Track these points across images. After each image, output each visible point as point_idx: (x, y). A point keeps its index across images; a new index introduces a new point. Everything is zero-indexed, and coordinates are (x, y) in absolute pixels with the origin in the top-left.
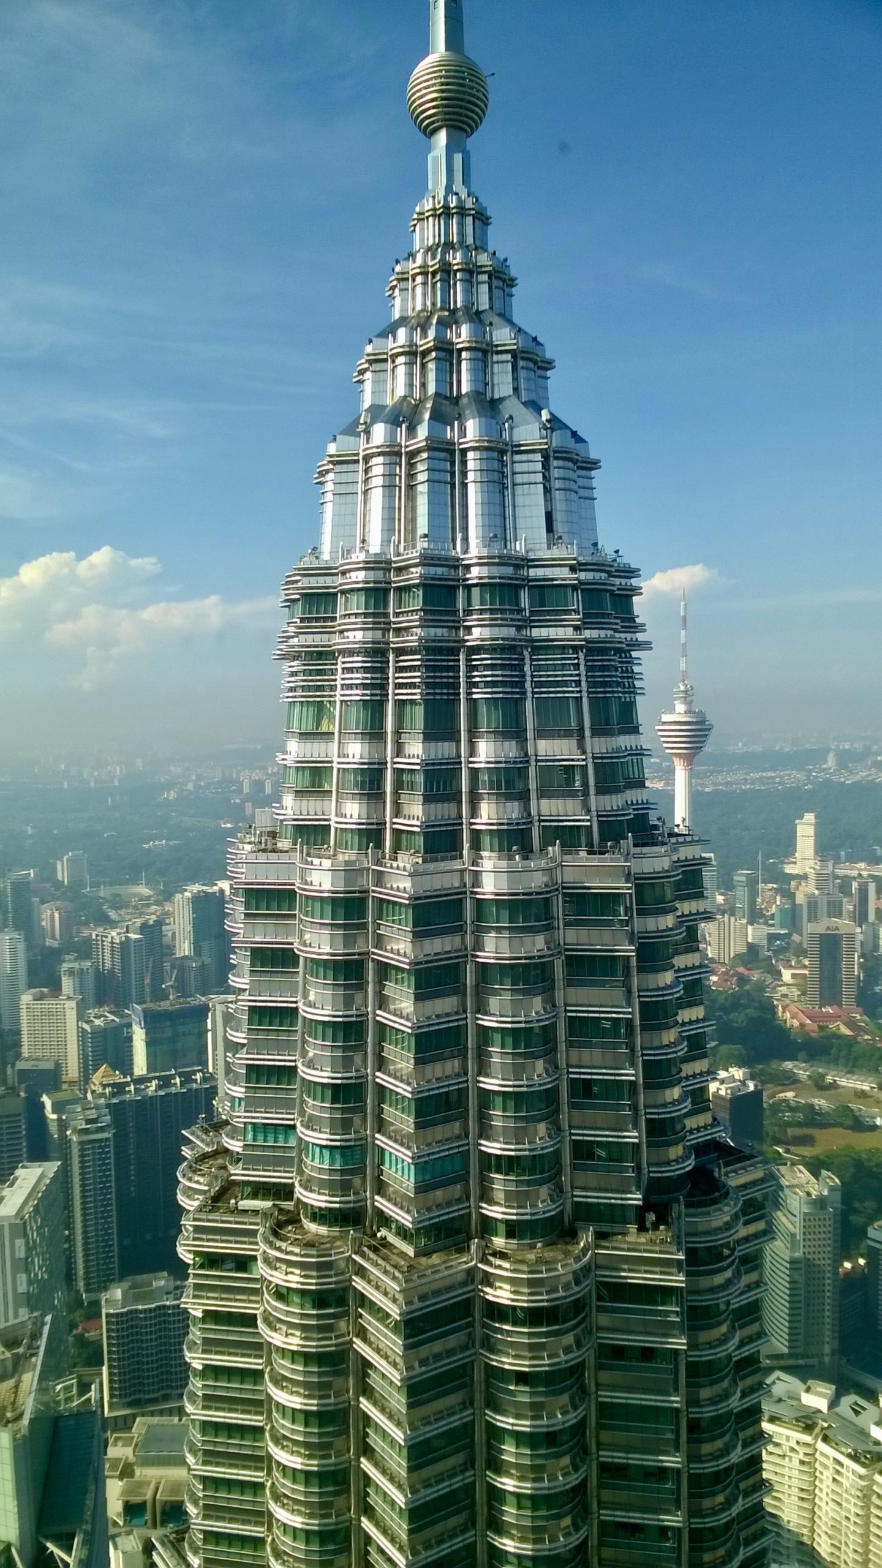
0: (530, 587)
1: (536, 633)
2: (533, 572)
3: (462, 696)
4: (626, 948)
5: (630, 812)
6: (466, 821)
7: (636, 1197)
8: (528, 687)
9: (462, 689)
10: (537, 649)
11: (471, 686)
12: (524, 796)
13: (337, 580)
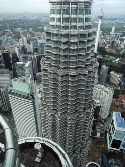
3: (70, 9)
4: (86, 41)
5: (89, 25)
6: (70, 25)
7: (84, 66)
8: (78, 8)
9: (70, 8)
10: (80, 2)
11: (71, 7)
12: (76, 22)
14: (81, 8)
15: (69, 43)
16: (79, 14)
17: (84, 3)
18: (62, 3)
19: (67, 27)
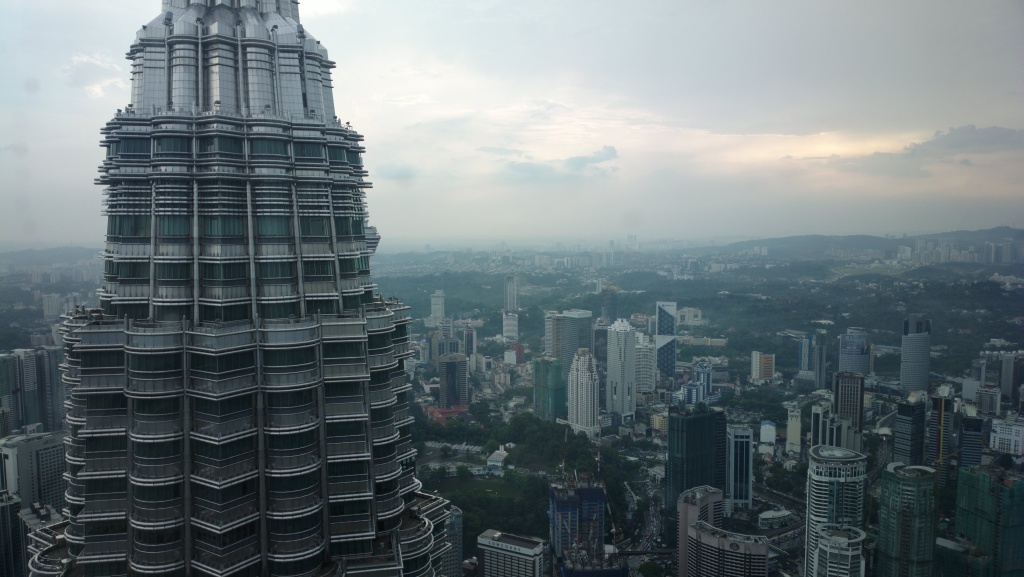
0: (295, 143)
1: (299, 174)
2: (296, 133)
3: (249, 214)
4: (364, 376)
5: (362, 290)
6: (254, 298)
7: (371, 534)
8: (295, 209)
9: (249, 209)
10: (300, 184)
11: (255, 207)
12: (294, 281)
13: (150, 129)
14: (311, 213)
15: (260, 405)
16: (304, 240)
17: (326, 185)
18: (195, 186)
19: (237, 314)
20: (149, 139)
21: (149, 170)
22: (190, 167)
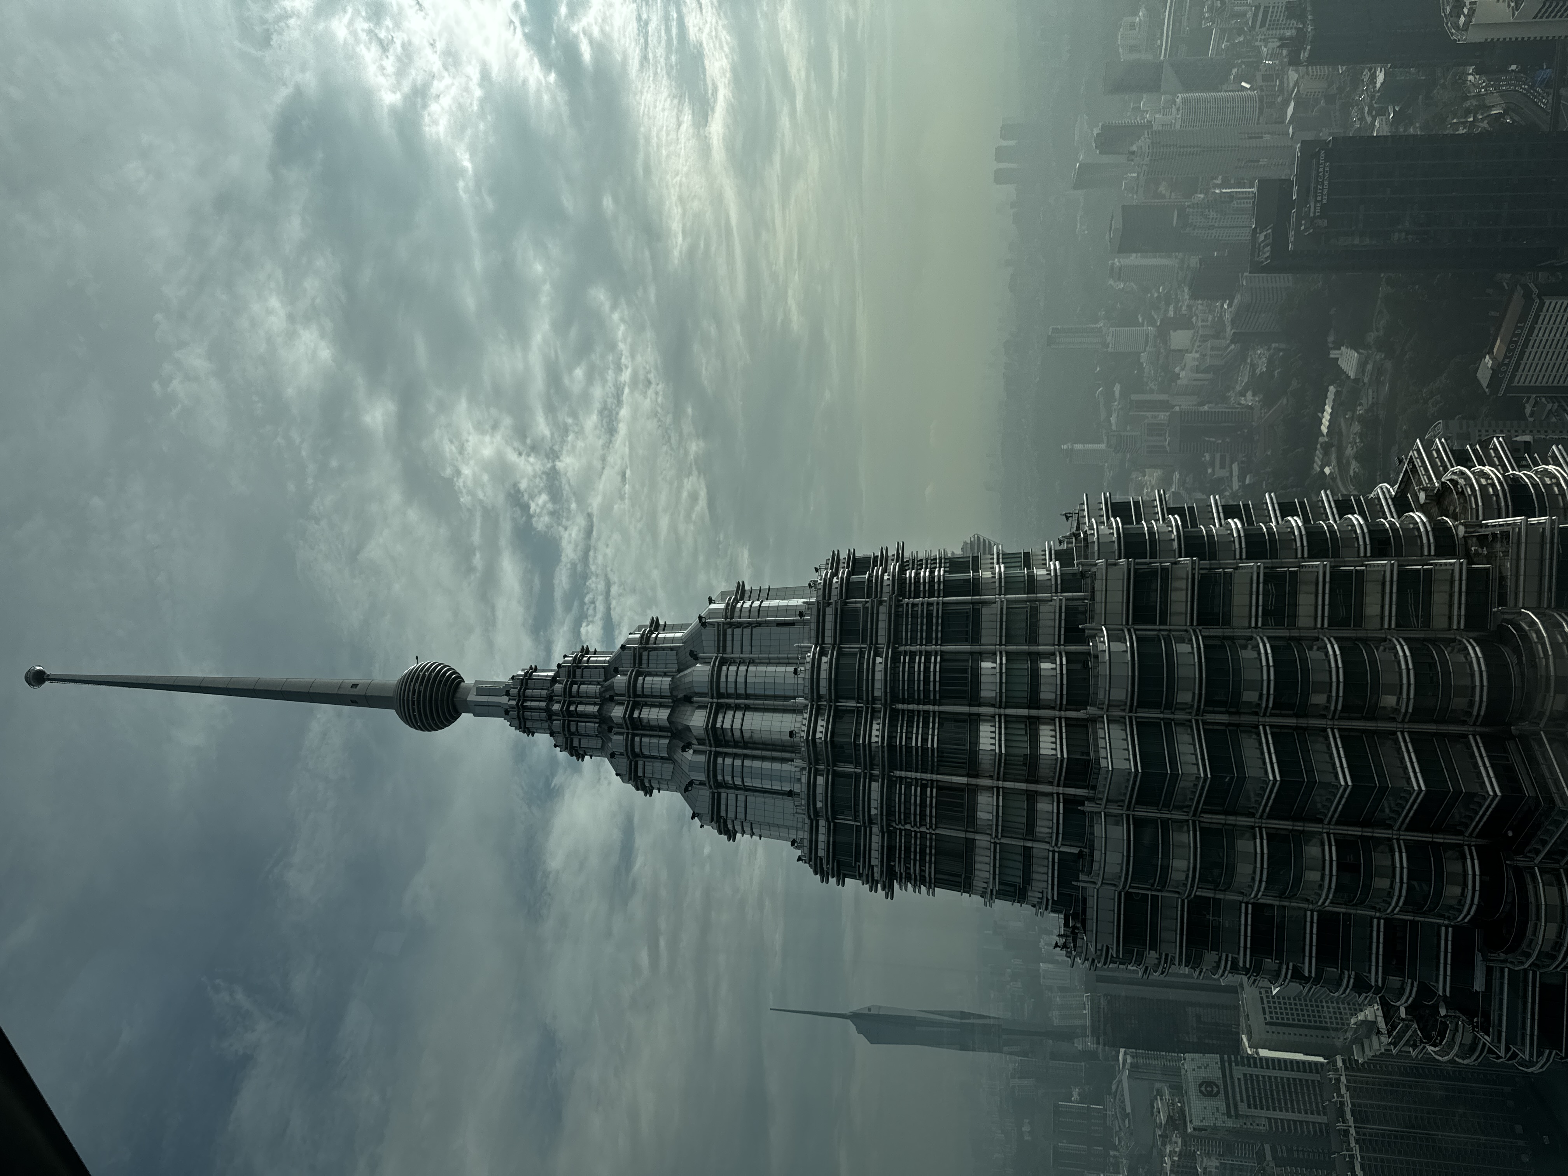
0: (841, 641)
1: (883, 639)
3: (937, 708)
5: (1053, 564)
6: (1056, 713)
8: (931, 648)
9: (930, 708)
10: (898, 639)
11: (927, 700)
12: (1035, 658)
13: (822, 823)
14: (937, 628)
15: (1224, 719)
16: (975, 639)
17: (899, 605)
18: (898, 773)
20: (835, 824)
21: (875, 829)
22: (873, 778)
